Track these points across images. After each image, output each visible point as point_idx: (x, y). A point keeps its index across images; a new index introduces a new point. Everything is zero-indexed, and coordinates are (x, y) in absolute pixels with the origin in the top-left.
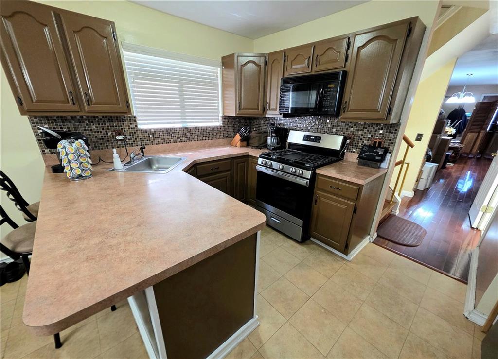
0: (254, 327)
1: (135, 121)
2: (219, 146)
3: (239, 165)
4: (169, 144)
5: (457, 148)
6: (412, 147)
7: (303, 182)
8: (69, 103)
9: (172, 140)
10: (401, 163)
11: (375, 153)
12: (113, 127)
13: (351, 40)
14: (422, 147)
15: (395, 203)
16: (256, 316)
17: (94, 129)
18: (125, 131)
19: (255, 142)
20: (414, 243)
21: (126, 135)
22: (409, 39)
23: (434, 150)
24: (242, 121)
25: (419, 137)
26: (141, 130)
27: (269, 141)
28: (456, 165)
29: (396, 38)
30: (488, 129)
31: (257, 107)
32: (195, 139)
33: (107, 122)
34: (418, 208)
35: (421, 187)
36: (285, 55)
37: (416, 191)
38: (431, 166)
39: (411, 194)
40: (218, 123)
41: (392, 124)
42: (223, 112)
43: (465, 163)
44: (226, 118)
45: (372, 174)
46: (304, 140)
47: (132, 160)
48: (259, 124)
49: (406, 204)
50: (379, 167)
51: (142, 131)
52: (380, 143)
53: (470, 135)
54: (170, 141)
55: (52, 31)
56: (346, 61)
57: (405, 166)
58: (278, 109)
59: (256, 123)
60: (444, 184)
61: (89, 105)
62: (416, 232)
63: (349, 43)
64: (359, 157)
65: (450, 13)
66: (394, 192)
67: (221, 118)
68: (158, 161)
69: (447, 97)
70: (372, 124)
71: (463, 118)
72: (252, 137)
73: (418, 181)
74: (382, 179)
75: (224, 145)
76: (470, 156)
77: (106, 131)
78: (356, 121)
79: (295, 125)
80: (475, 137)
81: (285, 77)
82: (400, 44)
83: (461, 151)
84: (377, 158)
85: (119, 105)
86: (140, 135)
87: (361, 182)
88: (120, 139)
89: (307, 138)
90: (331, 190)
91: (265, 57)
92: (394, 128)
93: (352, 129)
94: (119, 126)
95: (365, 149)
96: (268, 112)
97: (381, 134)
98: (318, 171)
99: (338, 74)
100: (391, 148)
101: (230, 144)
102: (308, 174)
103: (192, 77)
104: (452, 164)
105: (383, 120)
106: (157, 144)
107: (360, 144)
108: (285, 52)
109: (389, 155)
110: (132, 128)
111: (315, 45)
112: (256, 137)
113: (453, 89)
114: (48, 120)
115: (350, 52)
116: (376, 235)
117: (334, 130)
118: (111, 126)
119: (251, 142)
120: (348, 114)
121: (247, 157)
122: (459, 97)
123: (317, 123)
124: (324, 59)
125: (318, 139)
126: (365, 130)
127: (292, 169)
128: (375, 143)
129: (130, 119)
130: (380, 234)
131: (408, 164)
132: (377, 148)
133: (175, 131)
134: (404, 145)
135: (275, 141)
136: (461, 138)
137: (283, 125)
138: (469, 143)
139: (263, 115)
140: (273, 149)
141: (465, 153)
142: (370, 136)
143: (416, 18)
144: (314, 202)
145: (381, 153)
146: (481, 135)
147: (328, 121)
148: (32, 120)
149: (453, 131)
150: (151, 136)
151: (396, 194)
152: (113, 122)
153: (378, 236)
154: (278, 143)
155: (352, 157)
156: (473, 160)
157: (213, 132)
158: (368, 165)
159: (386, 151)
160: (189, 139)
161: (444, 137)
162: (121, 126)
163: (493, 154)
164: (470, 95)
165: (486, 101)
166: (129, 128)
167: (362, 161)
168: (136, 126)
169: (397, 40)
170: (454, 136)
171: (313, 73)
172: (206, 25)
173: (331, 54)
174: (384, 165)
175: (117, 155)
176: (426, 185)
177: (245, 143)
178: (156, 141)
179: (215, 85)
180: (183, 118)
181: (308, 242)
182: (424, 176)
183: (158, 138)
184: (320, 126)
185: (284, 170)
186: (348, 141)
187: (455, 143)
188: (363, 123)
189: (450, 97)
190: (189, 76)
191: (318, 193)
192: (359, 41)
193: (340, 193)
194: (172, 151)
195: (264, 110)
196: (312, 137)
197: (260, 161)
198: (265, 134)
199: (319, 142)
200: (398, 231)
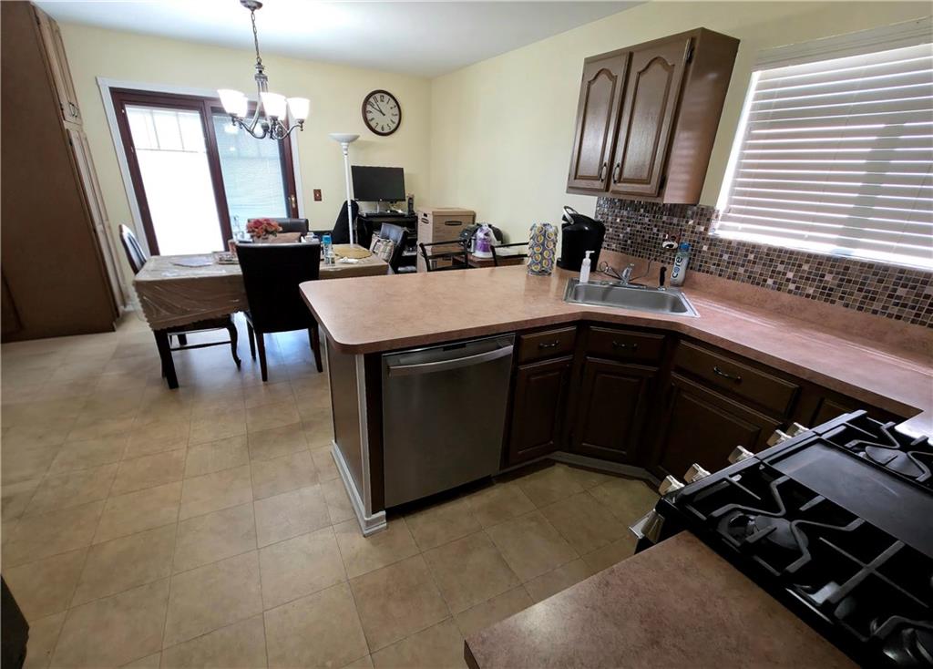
1: (709, 220)
8: (600, 179)
18: (683, 235)
26: (712, 240)
51: (714, 242)
54: (765, 281)
61: (615, 182)
86: (705, 248)
106: (729, 278)
110: (697, 232)
129: (701, 215)
150: (726, 257)
162: (682, 226)
166: (692, 233)
168: (706, 229)
183: (738, 264)
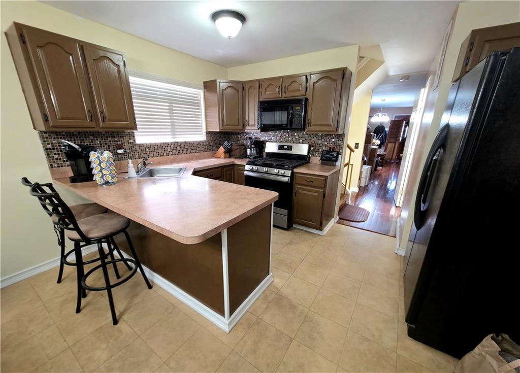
0: (270, 282)
1: (134, 137)
2: (205, 158)
3: (228, 172)
4: (163, 157)
5: (382, 155)
6: (353, 152)
7: (286, 179)
8: (87, 120)
9: (165, 154)
10: (347, 164)
11: (331, 155)
12: (115, 141)
13: (308, 77)
14: (359, 153)
15: (347, 195)
16: (271, 274)
17: (98, 144)
18: (125, 145)
19: (237, 153)
20: (363, 220)
21: (125, 149)
22: (344, 80)
23: (368, 157)
24: (222, 136)
25: (357, 146)
26: (139, 145)
27: (248, 151)
28: (384, 168)
29: (336, 79)
30: (400, 141)
31: (237, 124)
32: (184, 152)
33: (109, 137)
34: (363, 198)
35: (363, 185)
36: (260, 84)
37: (360, 187)
38: (367, 168)
39: (357, 190)
40: (202, 137)
41: (339, 135)
42: (207, 129)
43: (390, 166)
44: (209, 133)
45: (332, 170)
46: (279, 149)
47: (139, 170)
48: (237, 139)
49: (355, 197)
50: (335, 166)
52: (334, 148)
53: (390, 145)
55: (76, 60)
56: (306, 91)
57: (350, 166)
58: (256, 124)
59: (234, 138)
60: (379, 185)
61: (104, 121)
62: (363, 213)
63: (307, 80)
64: (321, 159)
65: (364, 62)
66: (345, 186)
67: (205, 134)
68: (159, 171)
69: (370, 116)
70: (327, 134)
71: (384, 132)
72: (234, 149)
73: (360, 179)
74: (338, 173)
75: (208, 157)
76: (392, 161)
77: (109, 146)
78: (317, 133)
79: (269, 138)
80: (393, 146)
81: (261, 100)
82: (339, 82)
83: (386, 157)
84: (333, 159)
85: (128, 122)
86: (138, 149)
87: (326, 174)
88: (121, 152)
89: (281, 147)
90: (306, 183)
91: (243, 84)
92: (341, 137)
93: (313, 139)
94: (119, 141)
95: (325, 153)
96: (247, 128)
97: (333, 142)
98: (296, 170)
99: (302, 100)
100: (341, 151)
101: (213, 156)
102: (288, 173)
103: (180, 98)
104: (381, 168)
105: (334, 131)
106: (152, 157)
107: (320, 150)
108: (259, 81)
109: (340, 156)
110: (131, 143)
111: (283, 78)
112: (237, 149)
113: (374, 110)
114: (57, 135)
115: (308, 85)
116: (338, 218)
117: (301, 141)
118: (113, 141)
119: (232, 153)
120: (311, 128)
121: (233, 165)
122: (378, 116)
123: (287, 136)
124: (290, 88)
125: (290, 148)
126: (323, 140)
127: (275, 171)
128: (330, 148)
129: (129, 135)
130: (341, 217)
131: (352, 165)
132: (332, 152)
133: (168, 145)
134: (348, 151)
135: (255, 152)
136: (384, 148)
137: (259, 138)
138: (390, 151)
139: (243, 130)
140: (253, 158)
141: (388, 159)
142: (326, 143)
143: (346, 68)
144: (294, 195)
145: (335, 155)
146: (397, 145)
147: (296, 134)
148: (43, 136)
149: (378, 142)
150: (147, 150)
151: (347, 188)
152: (114, 137)
153: (340, 218)
154: (257, 153)
155: (316, 160)
156: (394, 164)
157: (199, 146)
158: (327, 165)
159: (338, 153)
160: (179, 152)
161: (373, 147)
162: (122, 141)
163: (401, 155)
164: (385, 115)
165: (396, 119)
166: (128, 143)
167: (323, 161)
168: (135, 141)
169: (337, 80)
170: (380, 146)
171: (282, 98)
172: (190, 56)
173: (295, 86)
174: (338, 164)
175: (132, 165)
176: (365, 183)
177: (228, 154)
178: (152, 155)
179: (198, 105)
180: (173, 133)
181: (292, 228)
182: (364, 175)
183: (153, 151)
184: (290, 138)
185: (268, 172)
186: (312, 148)
187: (381, 151)
188: (320, 134)
189: (372, 116)
190: (177, 97)
191: (297, 187)
192: (313, 78)
193: (313, 184)
194: (166, 163)
195: (244, 126)
196: (285, 147)
197: (247, 167)
198: (244, 147)
199: (291, 150)
200: (352, 214)
